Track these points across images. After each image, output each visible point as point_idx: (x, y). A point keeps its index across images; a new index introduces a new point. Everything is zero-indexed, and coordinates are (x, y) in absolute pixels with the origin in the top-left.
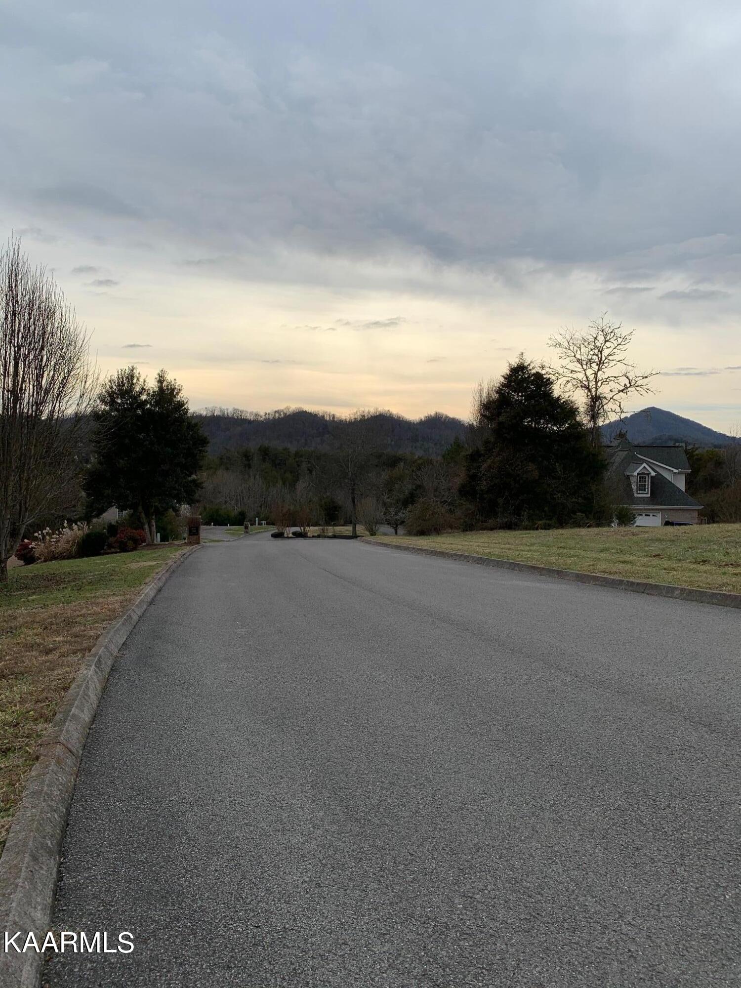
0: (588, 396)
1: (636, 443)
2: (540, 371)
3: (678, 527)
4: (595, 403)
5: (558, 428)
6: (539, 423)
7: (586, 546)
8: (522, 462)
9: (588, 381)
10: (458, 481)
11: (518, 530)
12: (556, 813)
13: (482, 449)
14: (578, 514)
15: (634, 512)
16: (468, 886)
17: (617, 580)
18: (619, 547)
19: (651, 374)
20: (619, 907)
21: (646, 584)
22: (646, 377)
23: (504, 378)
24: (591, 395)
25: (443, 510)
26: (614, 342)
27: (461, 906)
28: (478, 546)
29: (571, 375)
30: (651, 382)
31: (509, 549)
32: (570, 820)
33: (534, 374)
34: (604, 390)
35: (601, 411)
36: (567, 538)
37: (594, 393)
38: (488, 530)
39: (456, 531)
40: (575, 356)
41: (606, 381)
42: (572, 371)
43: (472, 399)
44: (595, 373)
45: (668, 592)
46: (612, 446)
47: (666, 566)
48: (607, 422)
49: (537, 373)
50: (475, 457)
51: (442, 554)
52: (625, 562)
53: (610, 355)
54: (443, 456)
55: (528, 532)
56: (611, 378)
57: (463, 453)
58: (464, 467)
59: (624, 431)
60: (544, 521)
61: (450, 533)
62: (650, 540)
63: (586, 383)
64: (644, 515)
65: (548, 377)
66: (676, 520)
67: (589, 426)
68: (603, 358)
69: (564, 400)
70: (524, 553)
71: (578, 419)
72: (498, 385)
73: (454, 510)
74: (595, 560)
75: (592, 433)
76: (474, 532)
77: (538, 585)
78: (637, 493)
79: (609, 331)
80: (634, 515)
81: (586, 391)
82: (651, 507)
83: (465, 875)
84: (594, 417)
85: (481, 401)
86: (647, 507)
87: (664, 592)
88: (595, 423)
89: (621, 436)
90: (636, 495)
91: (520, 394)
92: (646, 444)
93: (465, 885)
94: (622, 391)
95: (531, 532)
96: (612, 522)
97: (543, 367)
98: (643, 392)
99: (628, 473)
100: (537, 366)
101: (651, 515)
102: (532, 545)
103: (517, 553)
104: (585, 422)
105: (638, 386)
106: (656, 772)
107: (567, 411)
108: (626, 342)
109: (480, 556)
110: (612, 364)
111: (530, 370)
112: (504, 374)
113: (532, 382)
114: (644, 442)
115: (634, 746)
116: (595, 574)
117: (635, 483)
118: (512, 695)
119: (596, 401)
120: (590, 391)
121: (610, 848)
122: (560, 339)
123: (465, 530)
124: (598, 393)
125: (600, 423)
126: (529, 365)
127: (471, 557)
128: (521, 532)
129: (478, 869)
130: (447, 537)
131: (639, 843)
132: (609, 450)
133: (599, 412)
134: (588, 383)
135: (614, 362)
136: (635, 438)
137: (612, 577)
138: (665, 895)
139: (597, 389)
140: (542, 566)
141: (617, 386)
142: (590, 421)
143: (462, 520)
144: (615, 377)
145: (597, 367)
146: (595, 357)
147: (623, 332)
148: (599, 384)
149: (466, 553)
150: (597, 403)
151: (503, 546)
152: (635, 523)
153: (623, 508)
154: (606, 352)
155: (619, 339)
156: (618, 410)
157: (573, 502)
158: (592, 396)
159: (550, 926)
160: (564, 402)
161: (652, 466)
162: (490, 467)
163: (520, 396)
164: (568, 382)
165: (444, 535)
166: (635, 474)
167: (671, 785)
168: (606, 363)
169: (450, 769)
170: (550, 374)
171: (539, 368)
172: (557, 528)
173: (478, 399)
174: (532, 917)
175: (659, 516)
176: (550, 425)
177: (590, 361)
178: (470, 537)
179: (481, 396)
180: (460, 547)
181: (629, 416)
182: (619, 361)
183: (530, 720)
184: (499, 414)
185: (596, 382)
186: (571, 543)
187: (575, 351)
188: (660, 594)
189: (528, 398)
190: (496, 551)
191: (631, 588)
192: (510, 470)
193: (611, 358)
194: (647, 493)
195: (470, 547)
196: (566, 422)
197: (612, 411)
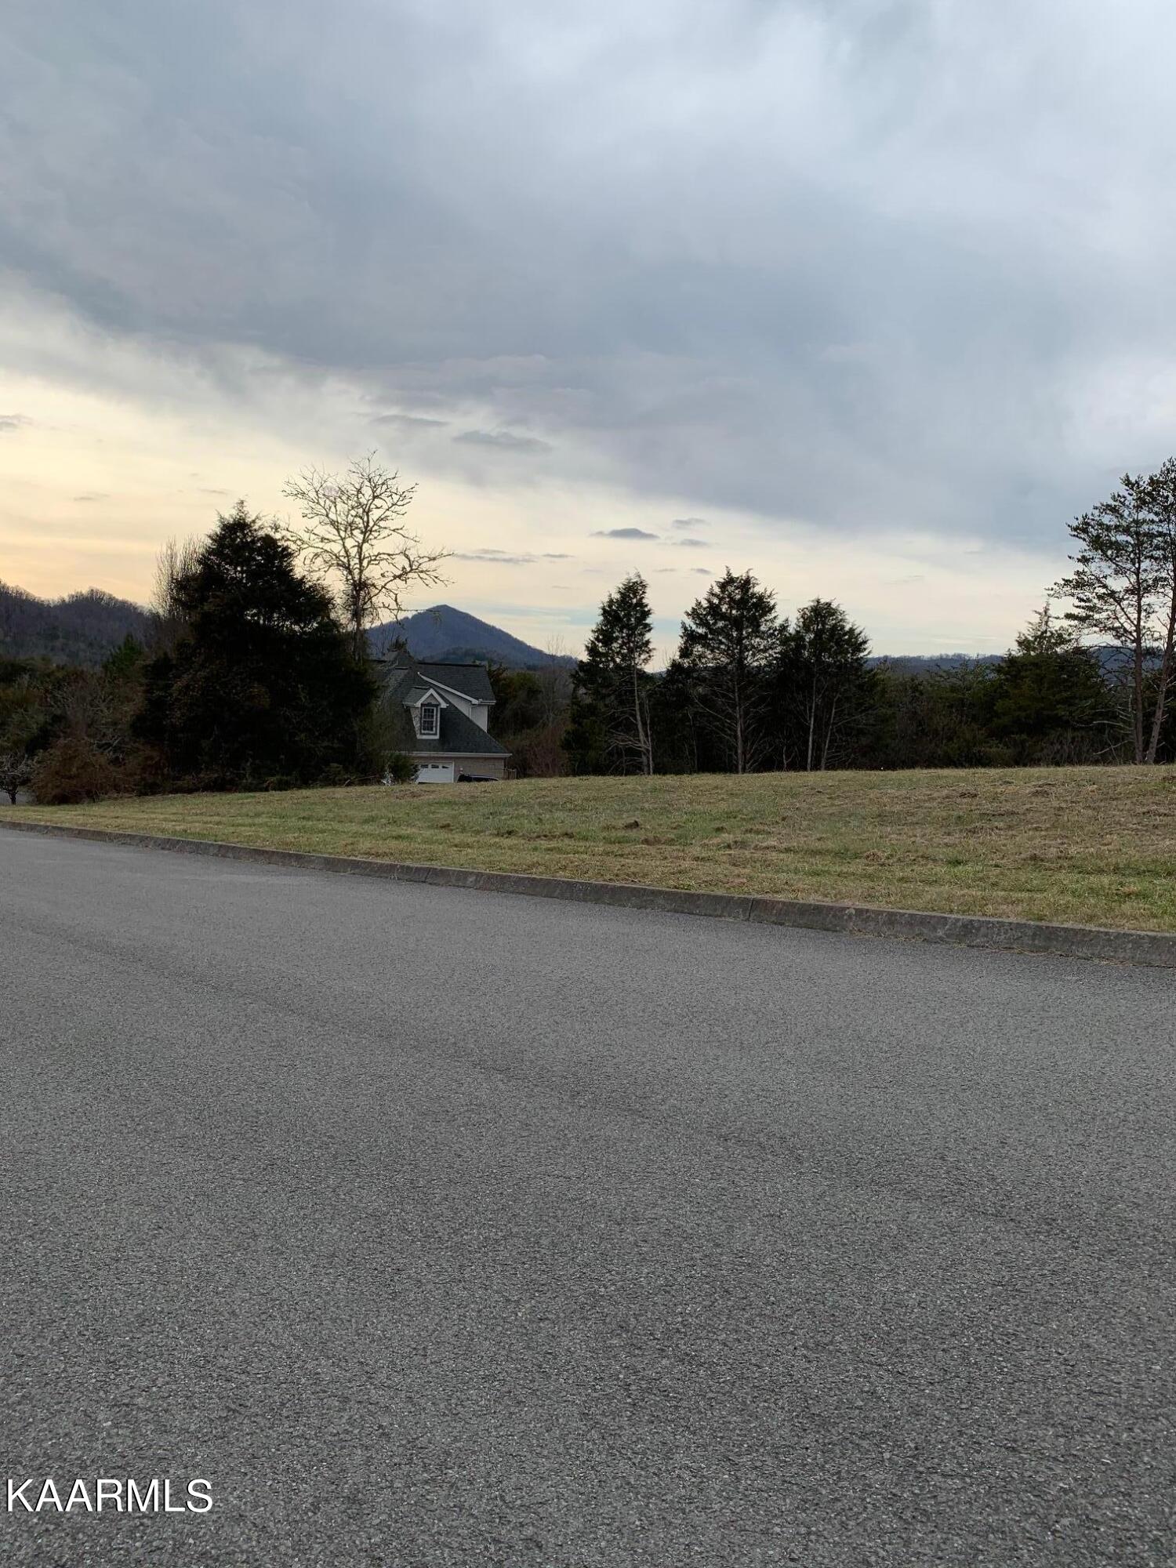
0: (347, 580)
1: (420, 658)
2: (272, 534)
3: (476, 784)
4: (358, 592)
5: (302, 628)
6: (270, 619)
7: (343, 815)
8: (242, 680)
9: (348, 556)
10: (129, 710)
11: (235, 791)
12: (277, 1237)
13: (172, 655)
14: (332, 764)
15: (416, 762)
16: (124, 1387)
17: (387, 866)
18: (390, 815)
19: (441, 555)
20: (367, 1365)
21: (428, 870)
22: (434, 559)
23: (212, 539)
24: (353, 578)
25: (103, 760)
26: (386, 499)
27: (110, 1423)
28: (165, 820)
29: (321, 545)
30: (443, 567)
31: (218, 823)
32: (298, 1247)
33: (262, 538)
34: (372, 573)
35: (368, 605)
36: (315, 804)
37: (357, 577)
38: (185, 792)
39: (127, 795)
40: (327, 516)
41: (375, 560)
42: (323, 539)
43: (155, 570)
44: (358, 546)
45: (458, 880)
46: (385, 662)
47: (457, 841)
48: (377, 623)
49: (268, 537)
50: (160, 670)
51: (99, 836)
52: (400, 837)
53: (380, 519)
54: (105, 667)
55: (251, 794)
56: (382, 556)
57: (140, 663)
58: (141, 685)
59: (402, 640)
60: (278, 777)
61: (116, 799)
62: (437, 803)
63: (345, 560)
64: (430, 766)
65: (285, 544)
66: (475, 774)
67: (350, 628)
68: (371, 524)
69: (310, 584)
70: (243, 828)
71: (333, 615)
72: (202, 550)
73: (123, 759)
74: (356, 834)
75: (355, 639)
76: (159, 797)
77: (264, 879)
78: (421, 734)
79: (380, 482)
80: (416, 766)
81: (345, 573)
82: (441, 754)
83: (117, 1370)
84: (357, 614)
85: (172, 574)
86: (433, 754)
87: (453, 880)
88: (359, 624)
89: (398, 646)
90: (419, 737)
91: (239, 569)
92: (436, 660)
93: (117, 1387)
94: (399, 577)
95: (257, 794)
96: (384, 777)
97: (276, 528)
98: (429, 581)
99: (409, 704)
100: (266, 525)
101: (440, 767)
102: (258, 815)
103: (232, 829)
104: (343, 621)
105: (422, 572)
106: (430, 1151)
107: (314, 602)
108: (405, 501)
109: (167, 837)
110: (385, 533)
111: (255, 530)
112: (210, 532)
113: (259, 551)
114: (432, 657)
115: (400, 1116)
116: (354, 858)
117: (418, 719)
118: (212, 1060)
119: (361, 589)
120: (351, 573)
121: (359, 1277)
122: (304, 486)
123: (142, 794)
124: (363, 577)
125: (367, 623)
126: (254, 522)
127: (152, 838)
128: (240, 795)
129: (143, 1356)
130: (109, 806)
131: (401, 1262)
132: (380, 667)
133: (365, 607)
134: (349, 561)
135: (387, 532)
136: (419, 650)
137: (379, 861)
138: (434, 1331)
139: (361, 572)
140: (273, 849)
141: (391, 568)
142: (352, 620)
143: (137, 777)
144: (389, 555)
145: (361, 537)
146: (358, 520)
147: (401, 485)
148: (365, 563)
149: (142, 833)
150: (362, 593)
151: (209, 819)
152: (416, 778)
153: (400, 755)
154: (375, 514)
155: (394, 495)
156: (393, 606)
157: (325, 748)
158: (355, 581)
159: (259, 1419)
160: (311, 587)
161: (443, 694)
162: (187, 687)
163: (240, 572)
164: (317, 555)
165: (103, 803)
166: (418, 704)
167: (451, 1167)
168: (376, 531)
169: (99, 1196)
170: (288, 540)
171: (269, 529)
172: (299, 788)
173: (166, 570)
174: (231, 1413)
175: (452, 767)
176: (288, 623)
177: (351, 526)
178: (150, 805)
179: (172, 567)
180: (133, 822)
181: (410, 617)
182: (394, 530)
183: (239, 1097)
184: (203, 599)
185: (361, 561)
186: (321, 811)
187: (327, 506)
188: (448, 884)
189: (253, 576)
190: (197, 827)
191: (407, 877)
192: (222, 692)
193: (382, 523)
194: (436, 734)
195: (150, 822)
196: (315, 618)
197: (384, 606)
